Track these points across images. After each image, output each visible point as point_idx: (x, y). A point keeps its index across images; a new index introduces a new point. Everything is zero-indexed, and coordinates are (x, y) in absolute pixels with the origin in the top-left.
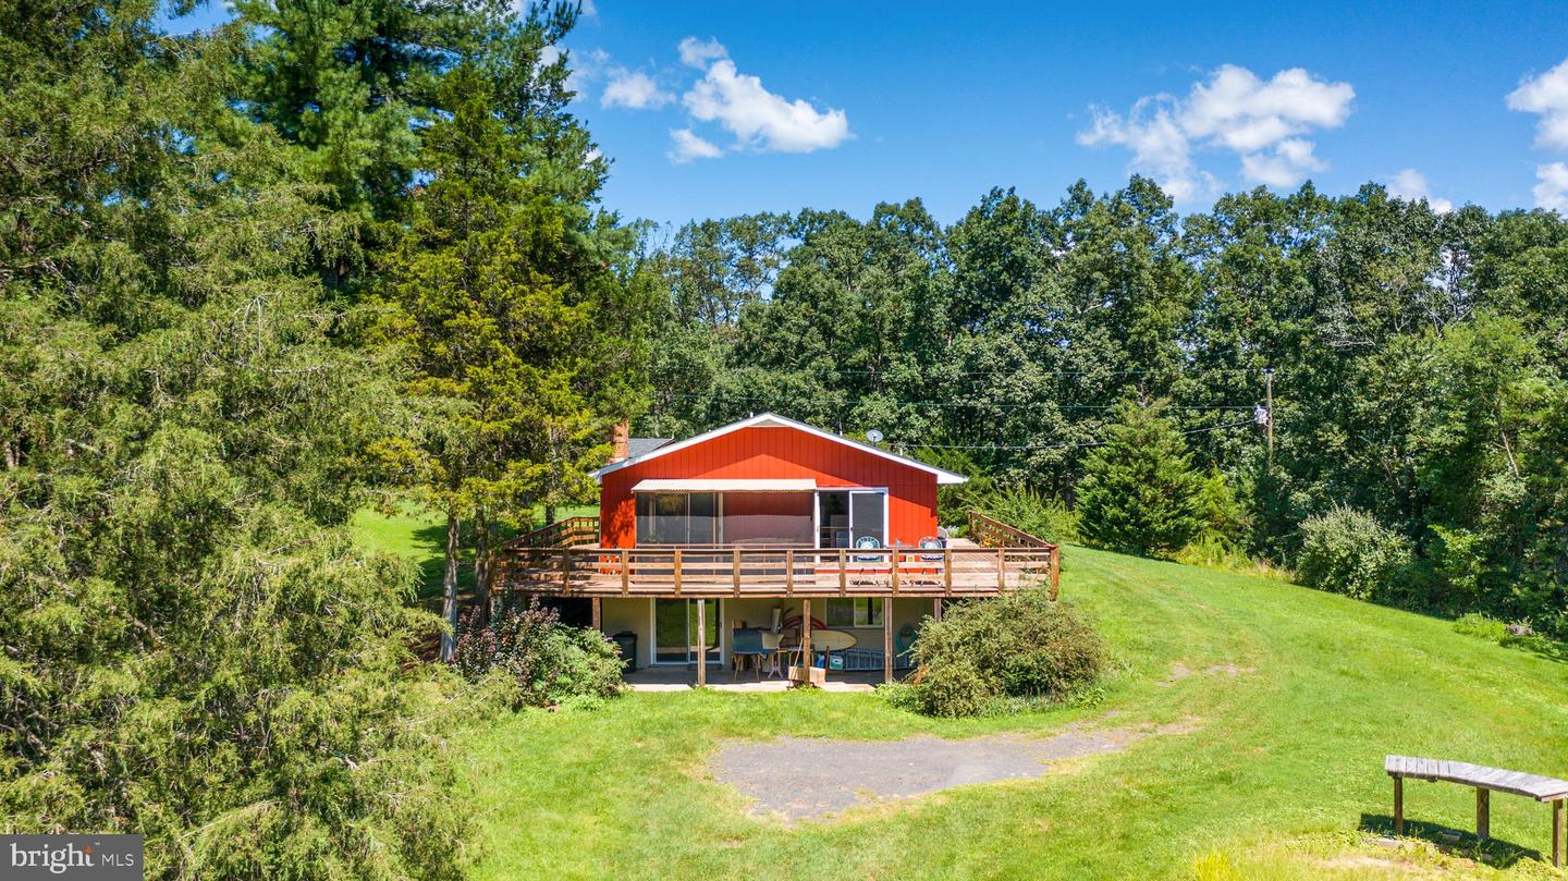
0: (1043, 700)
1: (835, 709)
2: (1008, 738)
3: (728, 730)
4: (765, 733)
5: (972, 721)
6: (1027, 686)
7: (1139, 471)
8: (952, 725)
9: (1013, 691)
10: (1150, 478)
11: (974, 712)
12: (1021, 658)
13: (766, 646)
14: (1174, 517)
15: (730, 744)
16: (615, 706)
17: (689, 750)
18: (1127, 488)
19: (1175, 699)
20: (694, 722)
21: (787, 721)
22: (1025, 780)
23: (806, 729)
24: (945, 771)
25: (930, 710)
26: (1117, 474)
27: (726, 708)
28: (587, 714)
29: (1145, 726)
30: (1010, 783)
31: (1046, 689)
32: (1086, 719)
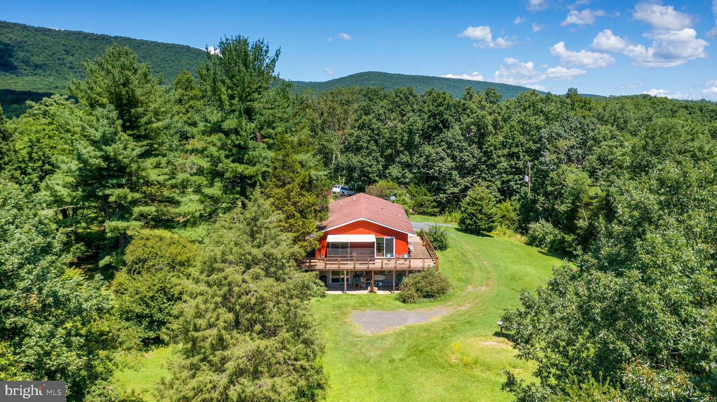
0: (432, 299)
1: (380, 301)
2: (422, 310)
3: (355, 308)
4: (363, 309)
5: (414, 305)
6: (428, 296)
7: (477, 210)
8: (409, 306)
9: (425, 297)
10: (480, 211)
11: (415, 302)
12: (426, 289)
13: (362, 281)
14: (488, 224)
15: (355, 312)
16: (325, 300)
17: (346, 314)
18: (473, 214)
19: (465, 298)
20: (346, 305)
21: (369, 305)
22: (424, 323)
23: (373, 307)
24: (406, 320)
25: (404, 302)
26: (470, 210)
27: (353, 300)
28: (318, 303)
29: (455, 307)
30: (420, 323)
31: (433, 296)
32: (442, 305)
